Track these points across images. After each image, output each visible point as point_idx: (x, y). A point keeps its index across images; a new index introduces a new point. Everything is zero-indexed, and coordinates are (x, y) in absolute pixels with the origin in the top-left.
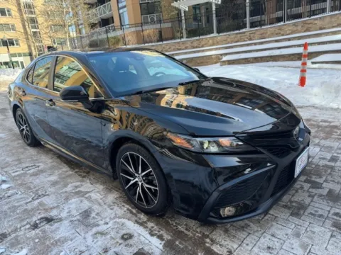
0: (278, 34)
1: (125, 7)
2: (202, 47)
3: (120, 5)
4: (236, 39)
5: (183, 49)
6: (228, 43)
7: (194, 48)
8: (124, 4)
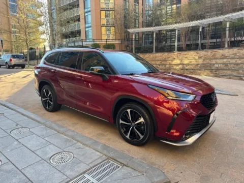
1: (90, 27)
8: (90, 25)
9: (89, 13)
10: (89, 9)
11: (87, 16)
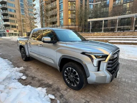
0: (131, 35)
1: (63, 19)
2: (98, 36)
3: (61, 18)
4: (112, 35)
5: (90, 36)
6: (109, 36)
7: (94, 36)
8: (62, 18)
9: (62, 12)
10: (62, 10)
11: (61, 13)
